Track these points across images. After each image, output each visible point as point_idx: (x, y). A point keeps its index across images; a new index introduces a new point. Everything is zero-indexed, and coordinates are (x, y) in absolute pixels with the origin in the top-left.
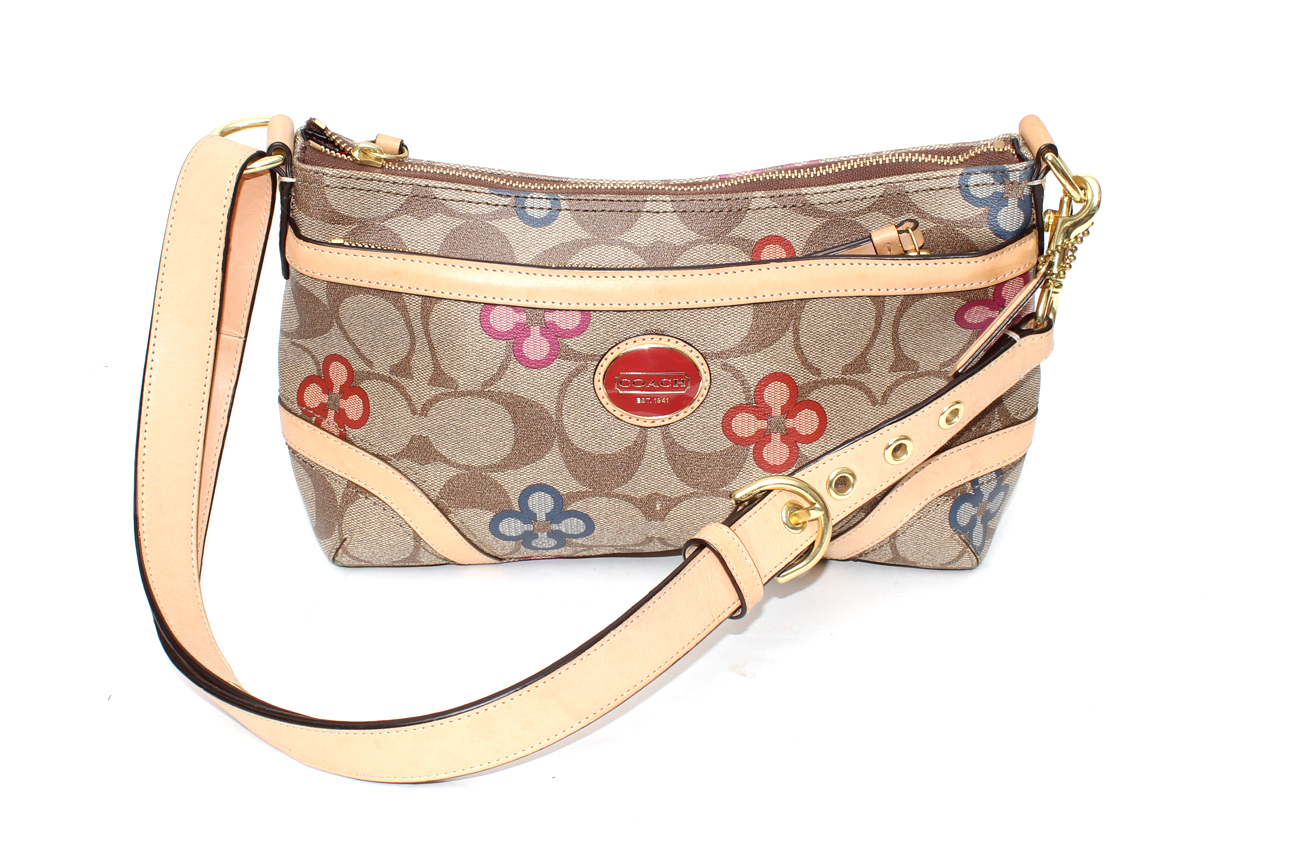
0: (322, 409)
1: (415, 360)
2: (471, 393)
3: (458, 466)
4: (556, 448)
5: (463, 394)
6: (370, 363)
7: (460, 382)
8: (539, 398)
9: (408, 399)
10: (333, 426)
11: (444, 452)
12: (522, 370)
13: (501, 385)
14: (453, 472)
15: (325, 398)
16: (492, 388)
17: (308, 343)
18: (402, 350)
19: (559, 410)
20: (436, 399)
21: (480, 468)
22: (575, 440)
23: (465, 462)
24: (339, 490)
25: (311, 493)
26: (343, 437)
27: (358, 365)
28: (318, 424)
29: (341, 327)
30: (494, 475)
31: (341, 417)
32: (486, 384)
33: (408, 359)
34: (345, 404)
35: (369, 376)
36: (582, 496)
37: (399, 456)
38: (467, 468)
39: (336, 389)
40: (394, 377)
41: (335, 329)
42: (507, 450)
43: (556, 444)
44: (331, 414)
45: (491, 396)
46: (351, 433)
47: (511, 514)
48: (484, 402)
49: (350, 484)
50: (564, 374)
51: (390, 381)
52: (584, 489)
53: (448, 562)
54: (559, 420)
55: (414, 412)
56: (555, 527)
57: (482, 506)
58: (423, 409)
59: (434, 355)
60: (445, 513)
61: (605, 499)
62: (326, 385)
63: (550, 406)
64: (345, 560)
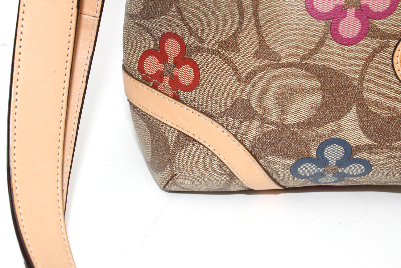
0: (159, 76)
1: (242, 38)
2: (290, 65)
3: (272, 123)
4: (353, 111)
5: (284, 66)
6: (201, 40)
7: (283, 55)
8: (347, 70)
9: (235, 69)
10: (168, 89)
11: (261, 112)
12: (336, 46)
13: (317, 59)
14: (267, 128)
15: (161, 67)
16: (308, 61)
17: (149, 24)
18: (231, 28)
19: (361, 80)
20: (260, 69)
21: (290, 125)
22: (371, 104)
23: (278, 121)
24: (172, 138)
25: (148, 138)
26: (176, 97)
27: (190, 41)
28: (155, 87)
29: (179, 10)
30: (300, 131)
31: (175, 82)
32: (304, 58)
33: (235, 36)
34: (177, 72)
35: (199, 50)
36: (367, 147)
37: (222, 114)
38: (279, 125)
39: (171, 60)
40: (222, 51)
41: (173, 10)
42: (314, 112)
43: (354, 107)
44: (166, 80)
45: (306, 68)
46: (183, 94)
47: (310, 160)
48: (301, 73)
49: (181, 133)
50: (370, 50)
51: (218, 54)
52: (370, 143)
53: (249, 191)
54: (361, 88)
55: (239, 80)
56: (341, 170)
57: (287, 154)
58: (247, 78)
59: (259, 33)
60: (257, 158)
61: (386, 150)
62: (162, 57)
63: (355, 77)
64: (174, 188)
